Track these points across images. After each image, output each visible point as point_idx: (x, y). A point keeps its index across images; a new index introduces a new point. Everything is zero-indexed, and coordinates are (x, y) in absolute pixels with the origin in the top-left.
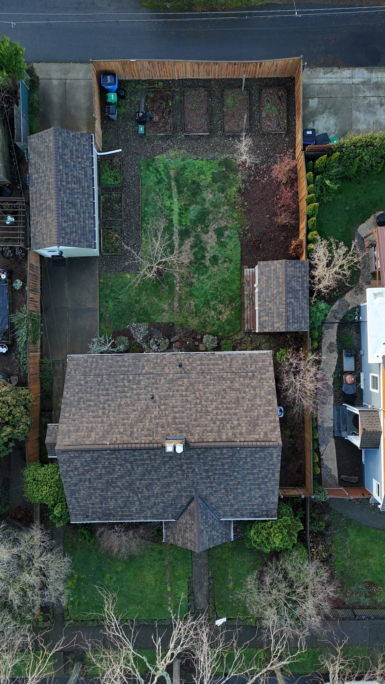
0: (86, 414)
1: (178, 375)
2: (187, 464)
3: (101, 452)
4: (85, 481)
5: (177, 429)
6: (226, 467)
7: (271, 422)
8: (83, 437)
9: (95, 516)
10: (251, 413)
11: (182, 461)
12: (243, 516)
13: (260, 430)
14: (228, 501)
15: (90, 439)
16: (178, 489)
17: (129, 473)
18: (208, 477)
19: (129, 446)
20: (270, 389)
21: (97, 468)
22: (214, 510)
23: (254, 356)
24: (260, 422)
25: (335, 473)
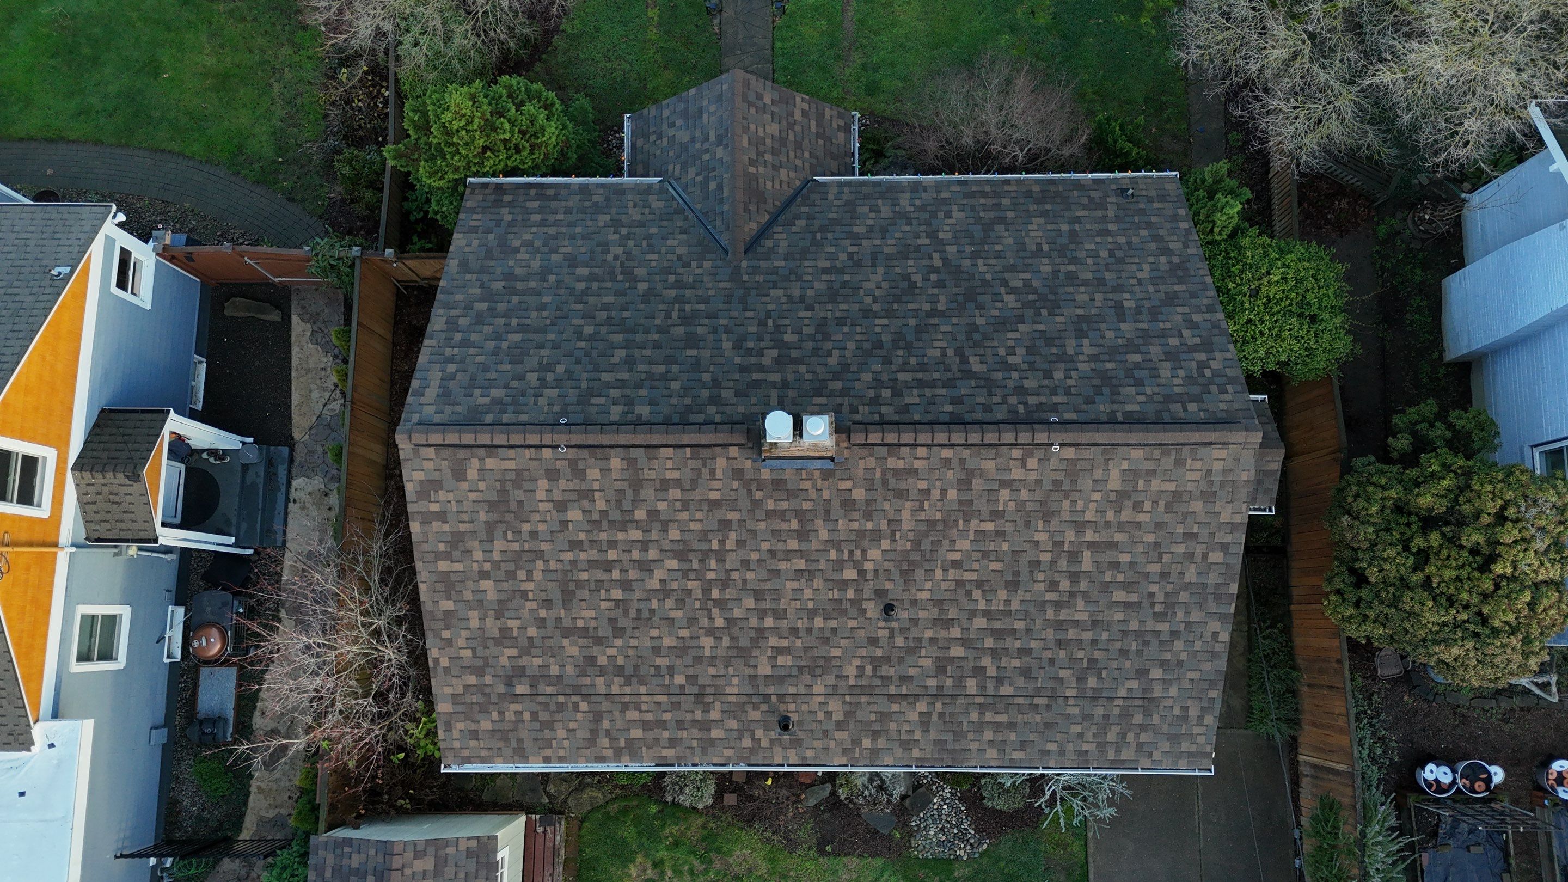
0: (1141, 559)
1: (792, 690)
2: (761, 368)
3: (1082, 417)
4: (1138, 310)
5: (792, 494)
6: (620, 354)
7: (442, 516)
8: (1152, 473)
9: (1093, 194)
10: (516, 546)
11: (776, 377)
12: (583, 188)
13: (482, 486)
14: (628, 237)
15: (1125, 465)
16: (799, 279)
17: (976, 336)
18: (686, 320)
19: (975, 438)
20: (446, 634)
21: (1093, 358)
22: (679, 211)
23: (508, 752)
24: (483, 516)
25: (299, 327)
